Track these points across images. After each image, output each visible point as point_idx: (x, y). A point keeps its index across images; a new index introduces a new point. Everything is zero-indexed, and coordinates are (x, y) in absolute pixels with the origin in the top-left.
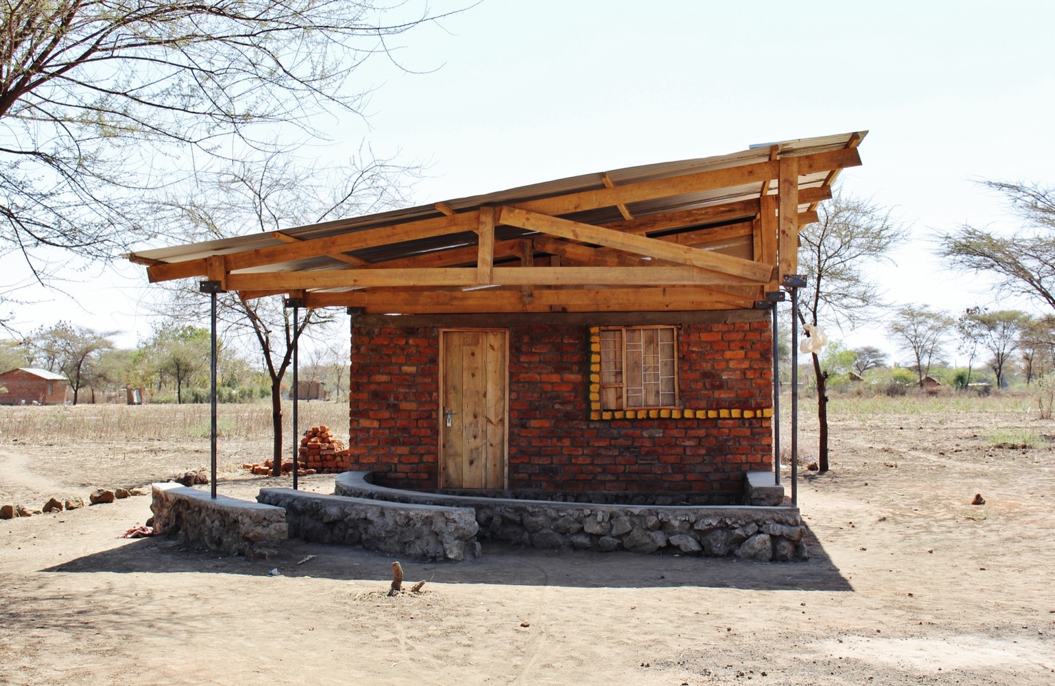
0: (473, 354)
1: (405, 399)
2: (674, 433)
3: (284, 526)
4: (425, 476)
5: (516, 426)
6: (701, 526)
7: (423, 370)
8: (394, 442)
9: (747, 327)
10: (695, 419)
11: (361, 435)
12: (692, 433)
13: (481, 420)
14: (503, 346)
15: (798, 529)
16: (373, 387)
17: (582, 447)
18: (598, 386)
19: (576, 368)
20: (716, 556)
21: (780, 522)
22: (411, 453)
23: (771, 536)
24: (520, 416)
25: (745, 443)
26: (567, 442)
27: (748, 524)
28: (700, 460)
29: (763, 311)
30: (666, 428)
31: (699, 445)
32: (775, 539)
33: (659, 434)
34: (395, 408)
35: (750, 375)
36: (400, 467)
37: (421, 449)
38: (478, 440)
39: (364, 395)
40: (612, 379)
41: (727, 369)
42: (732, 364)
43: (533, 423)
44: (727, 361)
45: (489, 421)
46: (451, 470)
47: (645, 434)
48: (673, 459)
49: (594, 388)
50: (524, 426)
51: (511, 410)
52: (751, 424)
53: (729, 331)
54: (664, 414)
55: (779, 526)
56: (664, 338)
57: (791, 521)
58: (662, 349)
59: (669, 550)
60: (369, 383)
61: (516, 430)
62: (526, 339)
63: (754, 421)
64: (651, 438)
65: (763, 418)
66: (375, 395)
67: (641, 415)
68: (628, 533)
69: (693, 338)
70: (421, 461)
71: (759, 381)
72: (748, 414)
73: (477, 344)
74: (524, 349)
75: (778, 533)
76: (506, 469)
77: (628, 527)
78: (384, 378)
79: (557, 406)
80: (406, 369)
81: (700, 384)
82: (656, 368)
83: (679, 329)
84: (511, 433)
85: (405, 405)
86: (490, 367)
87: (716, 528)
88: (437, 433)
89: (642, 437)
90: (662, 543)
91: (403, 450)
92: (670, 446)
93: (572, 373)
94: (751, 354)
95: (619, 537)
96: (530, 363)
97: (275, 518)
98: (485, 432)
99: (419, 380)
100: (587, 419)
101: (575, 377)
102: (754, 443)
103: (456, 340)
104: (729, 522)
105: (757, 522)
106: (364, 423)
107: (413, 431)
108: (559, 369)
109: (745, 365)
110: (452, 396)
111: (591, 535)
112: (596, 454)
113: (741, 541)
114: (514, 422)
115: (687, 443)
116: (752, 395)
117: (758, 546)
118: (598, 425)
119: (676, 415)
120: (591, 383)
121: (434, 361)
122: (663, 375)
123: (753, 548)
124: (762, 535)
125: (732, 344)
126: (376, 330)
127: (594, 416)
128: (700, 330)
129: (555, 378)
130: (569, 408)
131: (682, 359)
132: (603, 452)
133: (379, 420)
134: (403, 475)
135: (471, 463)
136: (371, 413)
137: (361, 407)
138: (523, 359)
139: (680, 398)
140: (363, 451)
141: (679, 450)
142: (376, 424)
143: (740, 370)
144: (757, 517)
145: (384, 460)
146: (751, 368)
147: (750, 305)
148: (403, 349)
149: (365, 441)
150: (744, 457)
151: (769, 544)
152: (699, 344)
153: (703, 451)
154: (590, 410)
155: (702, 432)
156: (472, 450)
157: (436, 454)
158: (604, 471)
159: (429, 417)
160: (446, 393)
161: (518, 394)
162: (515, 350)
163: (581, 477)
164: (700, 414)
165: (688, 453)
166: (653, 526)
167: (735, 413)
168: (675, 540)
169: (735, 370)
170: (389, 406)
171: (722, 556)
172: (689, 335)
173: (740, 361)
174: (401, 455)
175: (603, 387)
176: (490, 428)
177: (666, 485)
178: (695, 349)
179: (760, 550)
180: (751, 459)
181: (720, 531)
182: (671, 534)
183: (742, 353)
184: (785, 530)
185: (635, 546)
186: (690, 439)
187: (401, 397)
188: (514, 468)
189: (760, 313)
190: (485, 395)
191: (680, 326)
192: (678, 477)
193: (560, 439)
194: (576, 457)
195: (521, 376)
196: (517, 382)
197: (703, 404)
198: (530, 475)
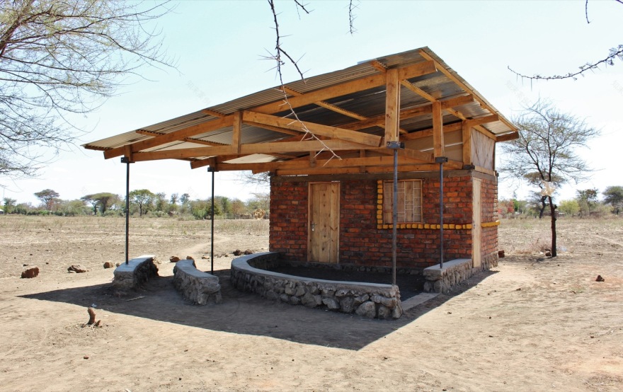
0: (324, 195)
1: (293, 217)
2: (420, 236)
3: (131, 280)
4: (301, 255)
5: (343, 231)
6: (339, 294)
7: (301, 203)
8: (288, 238)
9: (459, 179)
10: (430, 229)
11: (274, 234)
12: (430, 237)
13: (328, 228)
14: (337, 190)
15: (391, 300)
16: (280, 211)
17: (374, 242)
18: (381, 211)
19: (371, 202)
20: (345, 313)
21: (381, 295)
22: (296, 244)
23: (375, 303)
24: (345, 226)
25: (457, 243)
26: (367, 240)
27: (363, 294)
28: (433, 251)
29: (467, 171)
30: (416, 234)
31: (433, 243)
32: (378, 305)
33: (412, 237)
34: (288, 221)
35: (460, 206)
36: (291, 251)
37: (300, 242)
38: (326, 238)
39: (275, 215)
40: (390, 207)
41: (448, 202)
42: (451, 200)
43: (351, 230)
44: (449, 198)
45: (331, 228)
46: (314, 252)
47: (405, 237)
48: (419, 250)
49: (379, 212)
50: (346, 231)
51: (341, 223)
52: (460, 233)
53: (449, 182)
54: (414, 226)
55: (380, 297)
56: (416, 186)
57: (387, 294)
58: (415, 192)
59: (322, 306)
60: (278, 209)
61: (343, 234)
62: (348, 187)
63: (462, 231)
64: (408, 239)
65: (466, 230)
66: (281, 215)
67: (402, 227)
68: (304, 295)
69: (431, 185)
70: (300, 248)
71: (465, 209)
72: (458, 227)
73: (326, 190)
74: (347, 192)
75: (378, 302)
76: (338, 253)
77: (303, 292)
78: (284, 207)
79: (362, 222)
80: (294, 202)
81: (434, 211)
82: (412, 202)
83: (423, 181)
84: (341, 235)
85: (293, 220)
86: (332, 201)
87: (346, 296)
88: (307, 234)
89: (404, 238)
90: (319, 303)
91: (292, 242)
92: (418, 243)
93: (369, 204)
94: (461, 194)
95: (299, 297)
96: (350, 199)
97: (126, 276)
98: (329, 234)
99: (300, 208)
100: (376, 228)
101: (371, 207)
102: (462, 243)
103: (317, 188)
104: (353, 293)
105: (368, 293)
106: (276, 228)
107: (296, 233)
108: (363, 202)
109: (458, 200)
110: (315, 216)
111: (288, 295)
112: (380, 247)
113: (359, 304)
114: (343, 229)
115: (427, 242)
116: (462, 217)
117: (367, 309)
118: (382, 232)
119: (420, 227)
120: (378, 209)
121: (306, 198)
122: (415, 206)
123: (364, 309)
124: (370, 302)
125: (451, 189)
126: (281, 184)
127: (379, 227)
128: (434, 181)
129: (361, 207)
130: (368, 222)
131: (425, 197)
132: (384, 245)
133: (282, 227)
134: (292, 254)
135: (323, 249)
136: (279, 224)
137: (274, 221)
138: (346, 197)
139: (424, 218)
140: (275, 242)
141: (422, 246)
142: (280, 229)
143: (455, 203)
144: (369, 291)
145: (284, 247)
146: (461, 202)
147: (461, 168)
148: (292, 193)
149: (276, 237)
150: (456, 251)
151: (373, 308)
152: (432, 189)
153: (435, 247)
154: (377, 224)
155: (435, 237)
156: (323, 243)
157: (306, 245)
158: (385, 256)
159: (304, 226)
160: (312, 215)
161: (344, 214)
162: (343, 193)
163: (374, 258)
164: (433, 227)
165: (427, 247)
166: (315, 292)
167: (451, 226)
168: (325, 301)
169: (452, 203)
170: (286, 221)
171: (349, 313)
172: (428, 184)
173: (456, 198)
174: (291, 245)
175: (384, 212)
176: (332, 232)
177: (416, 264)
178: (431, 192)
179: (368, 311)
180: (460, 252)
181: (348, 298)
182: (324, 298)
183: (456, 193)
184: (383, 300)
185: (306, 303)
186: (428, 240)
187: (291, 216)
188: (342, 253)
189: (466, 171)
190: (330, 215)
191: (424, 179)
192: (422, 260)
193: (363, 238)
194: (371, 248)
195: (346, 206)
196: (344, 209)
197: (435, 221)
198: (349, 256)
